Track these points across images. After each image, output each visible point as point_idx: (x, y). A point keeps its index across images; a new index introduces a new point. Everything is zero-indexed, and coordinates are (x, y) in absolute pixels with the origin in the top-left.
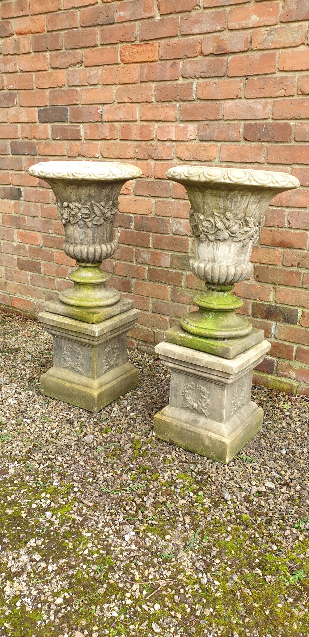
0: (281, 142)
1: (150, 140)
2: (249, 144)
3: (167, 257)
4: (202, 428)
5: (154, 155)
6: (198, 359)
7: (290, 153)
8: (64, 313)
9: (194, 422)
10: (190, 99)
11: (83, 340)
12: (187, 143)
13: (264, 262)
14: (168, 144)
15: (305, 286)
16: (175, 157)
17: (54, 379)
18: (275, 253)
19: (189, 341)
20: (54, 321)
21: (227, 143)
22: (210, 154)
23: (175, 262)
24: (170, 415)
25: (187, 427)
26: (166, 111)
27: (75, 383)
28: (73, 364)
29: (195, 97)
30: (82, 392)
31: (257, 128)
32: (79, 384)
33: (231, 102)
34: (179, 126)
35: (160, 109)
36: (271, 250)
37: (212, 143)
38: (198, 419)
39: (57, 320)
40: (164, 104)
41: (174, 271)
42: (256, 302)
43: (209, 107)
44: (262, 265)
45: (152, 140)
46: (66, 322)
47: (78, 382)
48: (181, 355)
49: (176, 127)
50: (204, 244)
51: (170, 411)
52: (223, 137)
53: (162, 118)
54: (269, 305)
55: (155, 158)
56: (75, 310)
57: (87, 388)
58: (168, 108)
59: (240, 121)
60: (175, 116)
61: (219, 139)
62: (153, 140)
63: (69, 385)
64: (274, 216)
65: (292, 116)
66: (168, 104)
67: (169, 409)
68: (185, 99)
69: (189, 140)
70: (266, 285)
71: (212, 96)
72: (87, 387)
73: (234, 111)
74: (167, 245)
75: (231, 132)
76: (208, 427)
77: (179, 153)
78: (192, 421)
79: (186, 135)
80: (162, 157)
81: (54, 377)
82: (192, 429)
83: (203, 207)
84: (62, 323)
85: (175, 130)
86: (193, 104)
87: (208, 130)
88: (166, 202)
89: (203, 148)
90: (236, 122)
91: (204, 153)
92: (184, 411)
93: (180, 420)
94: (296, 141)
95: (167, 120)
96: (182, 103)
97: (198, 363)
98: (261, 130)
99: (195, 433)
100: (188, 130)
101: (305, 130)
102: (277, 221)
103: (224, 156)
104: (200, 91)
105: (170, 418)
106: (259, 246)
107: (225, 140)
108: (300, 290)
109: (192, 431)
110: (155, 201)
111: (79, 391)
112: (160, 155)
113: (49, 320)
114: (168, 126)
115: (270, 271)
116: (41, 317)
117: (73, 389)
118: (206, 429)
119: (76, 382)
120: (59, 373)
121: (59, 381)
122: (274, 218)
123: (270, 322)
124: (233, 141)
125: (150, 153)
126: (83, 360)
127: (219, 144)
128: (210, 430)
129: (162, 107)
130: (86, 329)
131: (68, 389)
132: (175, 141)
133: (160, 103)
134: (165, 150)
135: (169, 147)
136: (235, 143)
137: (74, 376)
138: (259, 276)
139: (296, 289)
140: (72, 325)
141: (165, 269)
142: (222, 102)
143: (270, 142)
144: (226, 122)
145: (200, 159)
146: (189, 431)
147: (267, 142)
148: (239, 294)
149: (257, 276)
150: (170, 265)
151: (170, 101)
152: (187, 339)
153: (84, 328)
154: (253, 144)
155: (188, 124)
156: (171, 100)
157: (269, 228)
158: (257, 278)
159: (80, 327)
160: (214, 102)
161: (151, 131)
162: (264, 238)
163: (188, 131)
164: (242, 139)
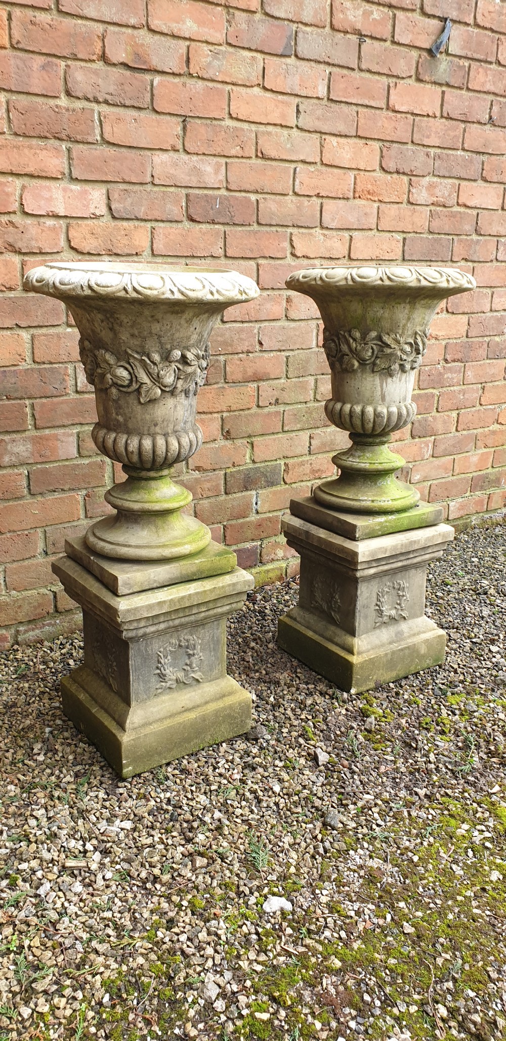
0: (243, 225)
1: (5, 213)
2: (198, 227)
3: (71, 439)
4: (409, 637)
5: (19, 245)
6: (415, 542)
7: (255, 241)
8: (171, 579)
9: (399, 635)
10: (90, 140)
11: (220, 610)
12: (89, 222)
13: (235, 409)
14: (50, 222)
15: (286, 429)
16: (66, 247)
17: (156, 728)
18: (248, 392)
19: (393, 524)
20: (164, 602)
21: (161, 224)
22: (137, 243)
23: (88, 444)
24: (369, 647)
25: (395, 647)
26: (41, 157)
27: (198, 706)
28: (181, 675)
29: (99, 138)
30: (224, 709)
31: (208, 201)
32: (207, 703)
33: (164, 157)
34: (71, 190)
35: (26, 151)
36: (242, 388)
37: (136, 223)
38: (400, 629)
39: (170, 598)
40: (34, 142)
41: (86, 461)
42: (228, 471)
43: (126, 158)
44: (232, 413)
45: (9, 213)
46: (192, 591)
47: (203, 701)
48: (395, 547)
49: (65, 190)
50: (394, 378)
51: (365, 642)
52: (157, 214)
53: (32, 169)
54: (247, 470)
55: (23, 251)
56: (196, 561)
57: (225, 699)
58: (44, 152)
59: (180, 189)
60: (62, 170)
61: (149, 218)
62: (14, 213)
63: (192, 715)
64: (242, 336)
65: (253, 188)
66: (41, 143)
67: (362, 641)
68: (79, 138)
69: (92, 216)
70: (239, 442)
71: (131, 140)
72: (224, 696)
73: (171, 172)
74: (68, 415)
75: (169, 206)
76: (416, 630)
77: (76, 240)
78: (396, 636)
79: (87, 206)
80: (40, 248)
81: (151, 724)
82: (403, 645)
83: (404, 326)
84: (183, 598)
85: (64, 197)
86: (96, 149)
87: (129, 200)
88: (58, 336)
89: (123, 232)
90: (172, 189)
91: (125, 241)
92: (378, 631)
93: (383, 645)
94: (259, 224)
95: (44, 174)
96: (70, 145)
97: (416, 547)
98: (214, 207)
99: (408, 648)
100: (90, 197)
101: (270, 209)
102: (247, 343)
103: (161, 246)
104: (107, 129)
105: (371, 652)
106: (226, 386)
107: (159, 218)
108: (280, 435)
109: (405, 648)
110: (29, 337)
111: (217, 713)
112: (34, 243)
113: (150, 607)
114: (47, 187)
115: (244, 419)
116: (128, 611)
117: (204, 718)
118: (414, 635)
119: (198, 702)
120: (155, 710)
121: (168, 723)
122: (242, 339)
123: (249, 493)
124: (171, 221)
125: (11, 240)
126: (201, 654)
127: (149, 225)
128: (419, 633)
129: (30, 147)
130: (234, 585)
131: (193, 724)
132: (66, 217)
133: (21, 139)
134: (44, 234)
135: (53, 229)
136: (174, 225)
137: (188, 696)
138: (231, 431)
139: (276, 436)
140: (205, 591)
141: (67, 463)
142: (148, 153)
143: (228, 224)
144: (156, 189)
145: (119, 252)
146: (402, 650)
147: (223, 224)
148: (205, 467)
149: (228, 432)
150: (79, 452)
151: (46, 138)
152: (389, 522)
153: (229, 585)
154: (203, 226)
155: (88, 187)
156: (48, 135)
157: (236, 356)
158: (227, 435)
159: (223, 587)
160: (134, 151)
161: (7, 194)
162: (232, 373)
163: (91, 199)
164: (185, 219)
